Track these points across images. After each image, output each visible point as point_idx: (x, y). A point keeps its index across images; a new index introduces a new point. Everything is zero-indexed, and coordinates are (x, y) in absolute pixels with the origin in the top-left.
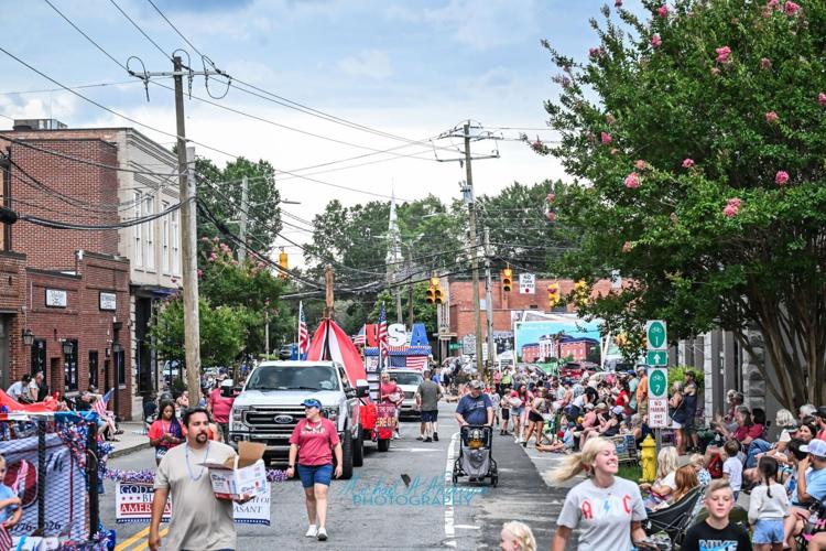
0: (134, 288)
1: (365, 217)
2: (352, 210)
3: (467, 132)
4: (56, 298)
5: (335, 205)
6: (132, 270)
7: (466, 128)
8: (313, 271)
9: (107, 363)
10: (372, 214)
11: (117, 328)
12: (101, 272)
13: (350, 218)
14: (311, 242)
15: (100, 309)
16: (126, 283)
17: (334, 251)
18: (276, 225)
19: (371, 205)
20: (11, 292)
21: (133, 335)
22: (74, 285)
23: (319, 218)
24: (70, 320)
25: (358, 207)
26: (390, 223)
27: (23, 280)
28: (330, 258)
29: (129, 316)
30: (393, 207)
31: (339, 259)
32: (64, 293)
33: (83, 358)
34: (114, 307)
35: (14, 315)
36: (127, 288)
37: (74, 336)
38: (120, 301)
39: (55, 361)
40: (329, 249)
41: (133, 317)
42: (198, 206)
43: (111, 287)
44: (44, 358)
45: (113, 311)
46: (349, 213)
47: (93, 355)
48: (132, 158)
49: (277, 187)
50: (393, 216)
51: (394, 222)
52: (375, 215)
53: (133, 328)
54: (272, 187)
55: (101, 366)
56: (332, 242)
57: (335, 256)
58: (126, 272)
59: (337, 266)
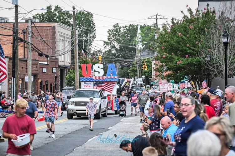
0: (59, 66)
1: (128, 30)
2: (123, 27)
3: (157, 17)
4: (45, 70)
5: (116, 26)
6: (59, 61)
7: (156, 15)
8: (107, 51)
9: (54, 86)
10: (131, 29)
11: (56, 77)
12: (53, 62)
13: (122, 30)
14: (107, 40)
15: (53, 73)
16: (58, 65)
17: (116, 44)
18: (94, 36)
19: (131, 25)
20: (37, 69)
21: (59, 79)
22: (47, 67)
23: (110, 31)
24: (47, 76)
25: (126, 26)
26: (138, 34)
27: (39, 66)
28: (114, 47)
29: (58, 74)
30: (139, 27)
31: (118, 47)
32: (46, 69)
33: (49, 85)
34: (55, 72)
35: (37, 75)
36: (58, 67)
37: (48, 80)
38: (56, 70)
39: (44, 86)
40: (114, 43)
41: (59, 75)
42: (78, 46)
43: (55, 66)
44: (42, 85)
45: (55, 73)
46: (122, 28)
47: (51, 85)
48: (59, 31)
49: (94, 22)
50: (139, 31)
51: (139, 34)
52: (132, 30)
53: (59, 77)
54: (93, 22)
55: (53, 88)
56: (115, 40)
57: (116, 46)
58: (58, 62)
59: (116, 49)
